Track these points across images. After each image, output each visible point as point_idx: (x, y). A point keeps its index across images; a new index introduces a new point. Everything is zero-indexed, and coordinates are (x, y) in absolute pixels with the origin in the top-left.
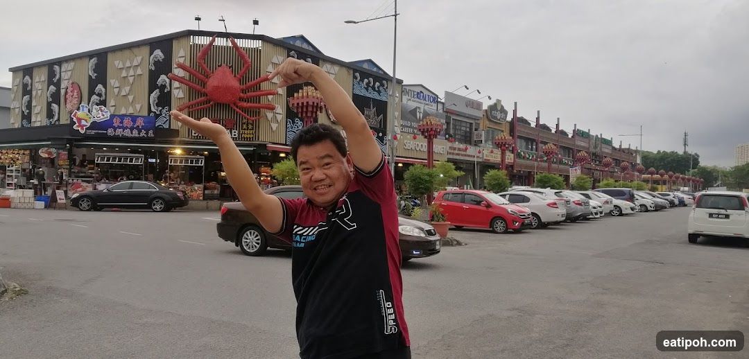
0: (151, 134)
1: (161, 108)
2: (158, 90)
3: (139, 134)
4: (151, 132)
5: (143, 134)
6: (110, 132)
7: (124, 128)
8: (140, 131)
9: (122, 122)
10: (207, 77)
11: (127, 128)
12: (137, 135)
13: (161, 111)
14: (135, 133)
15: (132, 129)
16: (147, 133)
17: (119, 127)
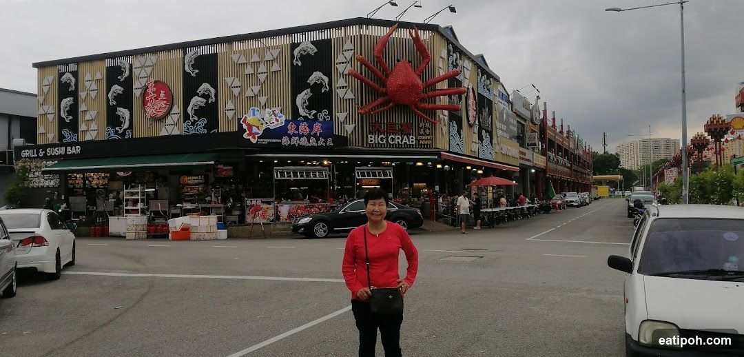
0: (330, 142)
1: (314, 112)
2: (309, 90)
3: (317, 143)
4: (330, 140)
5: (321, 142)
6: (285, 141)
7: (300, 136)
8: (318, 139)
9: (297, 129)
10: (387, 76)
11: (303, 135)
12: (315, 145)
13: (315, 115)
14: (313, 142)
15: (308, 137)
16: (326, 142)
17: (294, 135)
